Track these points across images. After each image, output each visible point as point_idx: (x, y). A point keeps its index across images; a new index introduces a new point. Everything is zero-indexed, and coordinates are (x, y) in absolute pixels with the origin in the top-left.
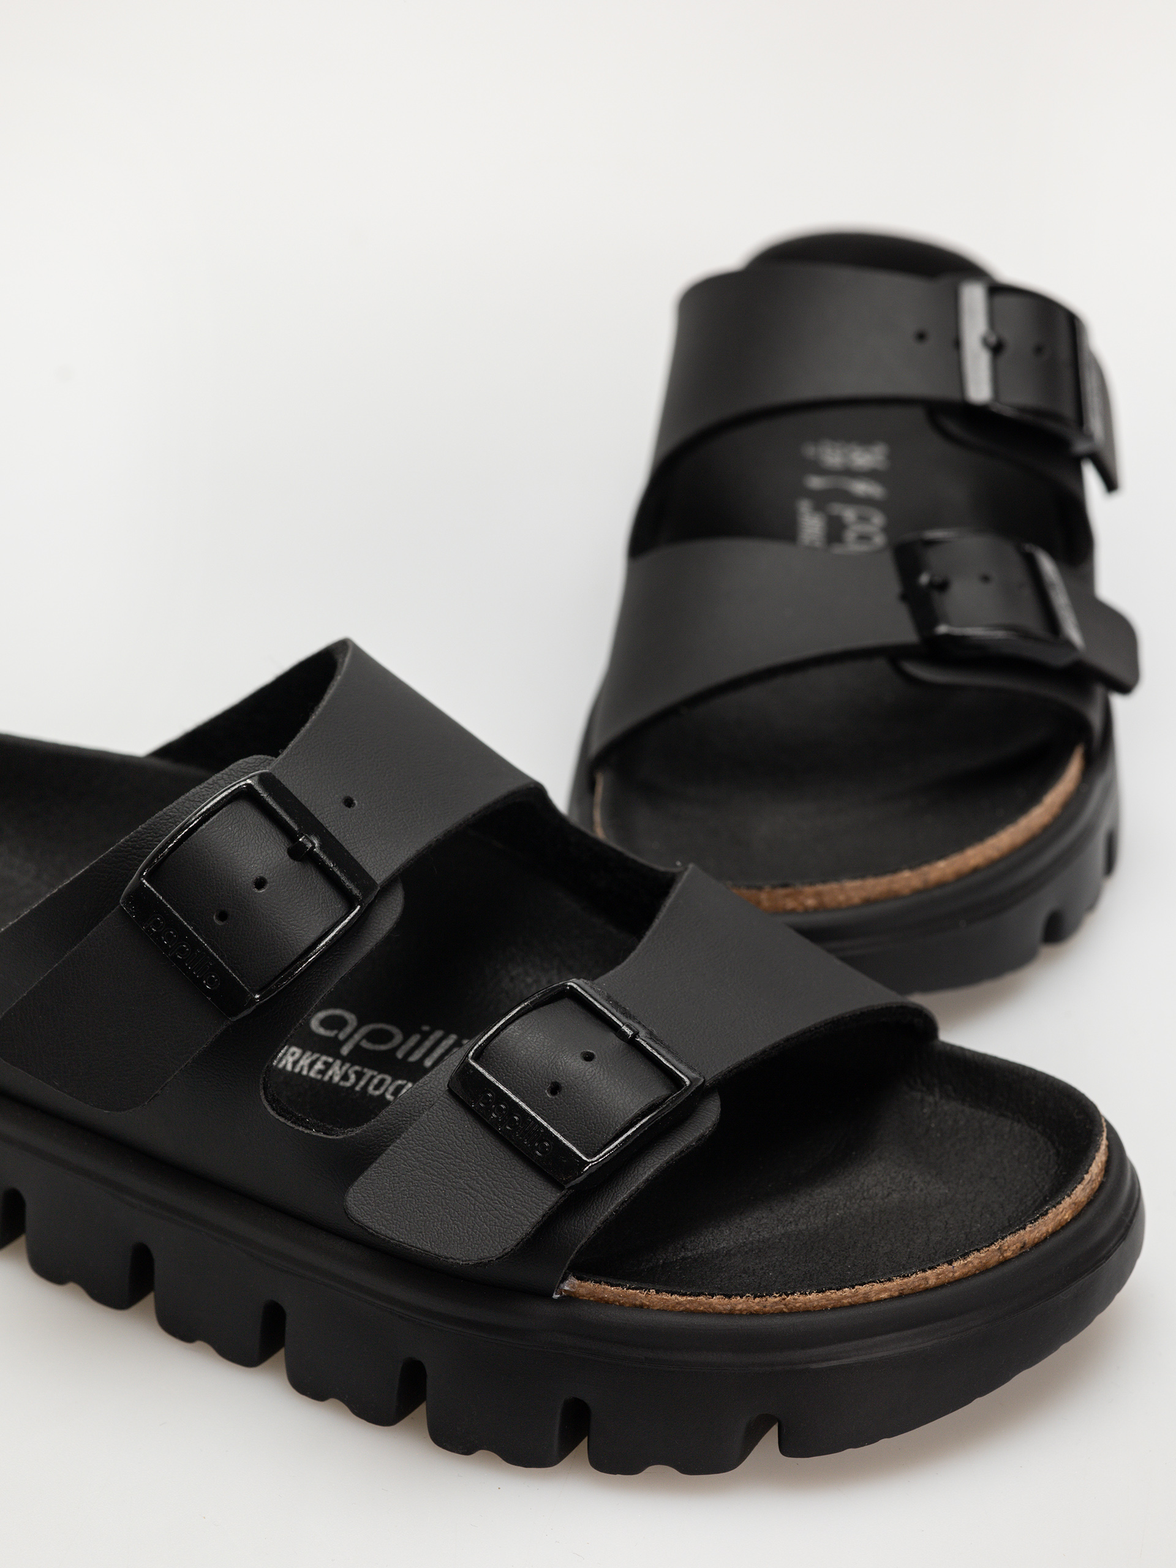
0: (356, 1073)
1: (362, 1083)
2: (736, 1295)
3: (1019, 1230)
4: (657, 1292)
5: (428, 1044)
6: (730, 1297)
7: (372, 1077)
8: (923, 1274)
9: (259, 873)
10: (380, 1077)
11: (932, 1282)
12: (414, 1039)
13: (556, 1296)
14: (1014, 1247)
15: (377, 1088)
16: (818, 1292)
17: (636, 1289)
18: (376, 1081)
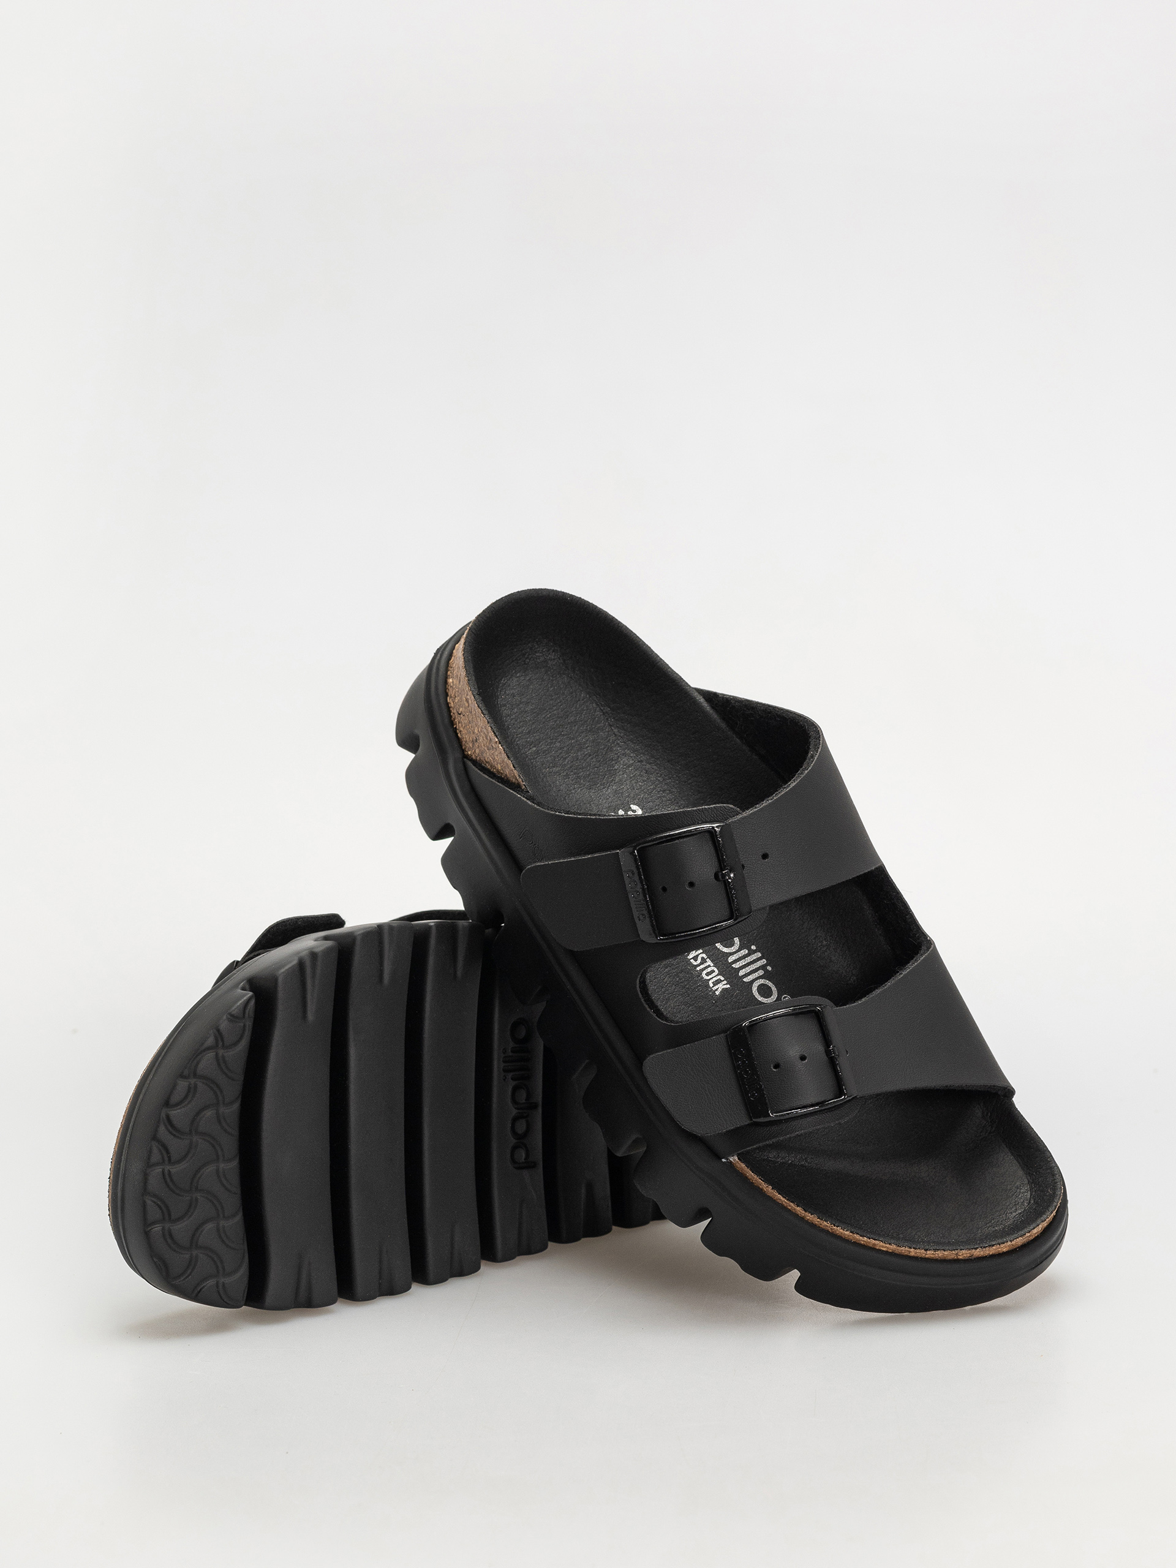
0: (703, 958)
1: (702, 967)
2: (809, 1212)
3: (972, 1249)
4: (772, 1189)
5: (749, 959)
6: (806, 1211)
7: (709, 966)
8: (909, 1249)
9: (693, 880)
10: (713, 968)
11: (912, 1254)
12: (745, 952)
13: (723, 1160)
14: (965, 1255)
15: (707, 974)
16: (851, 1232)
17: (763, 1181)
18: (709, 970)
